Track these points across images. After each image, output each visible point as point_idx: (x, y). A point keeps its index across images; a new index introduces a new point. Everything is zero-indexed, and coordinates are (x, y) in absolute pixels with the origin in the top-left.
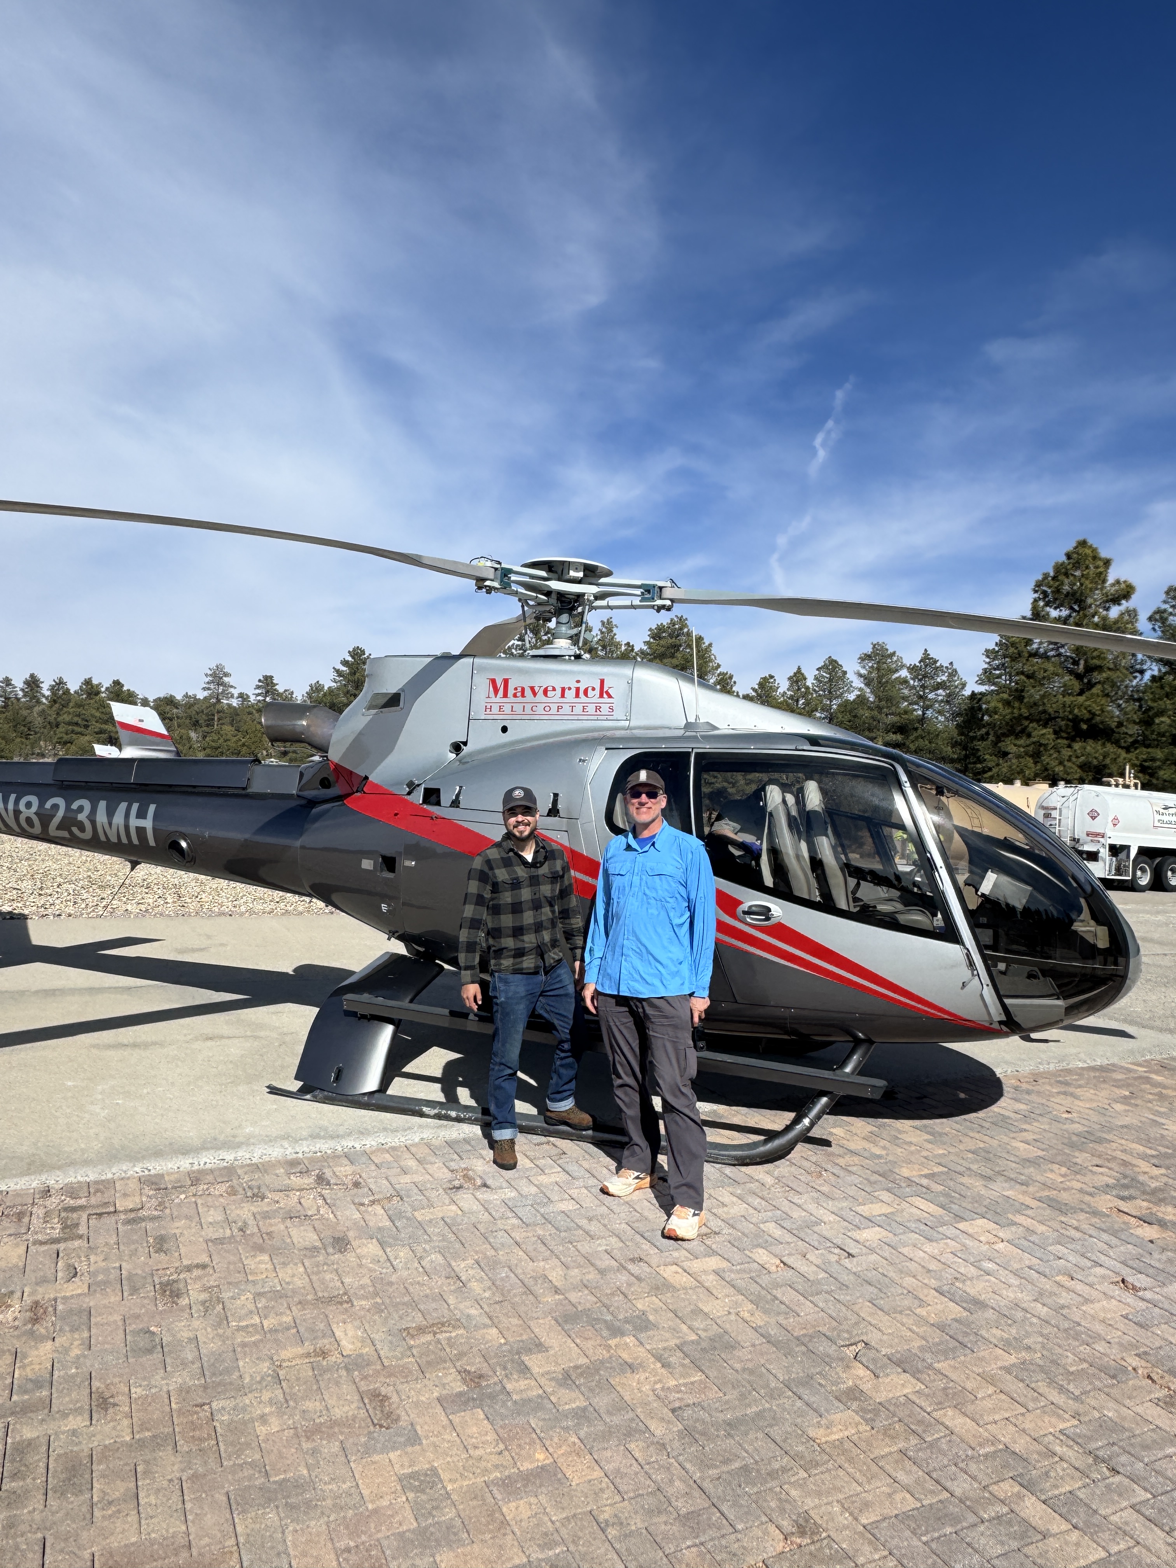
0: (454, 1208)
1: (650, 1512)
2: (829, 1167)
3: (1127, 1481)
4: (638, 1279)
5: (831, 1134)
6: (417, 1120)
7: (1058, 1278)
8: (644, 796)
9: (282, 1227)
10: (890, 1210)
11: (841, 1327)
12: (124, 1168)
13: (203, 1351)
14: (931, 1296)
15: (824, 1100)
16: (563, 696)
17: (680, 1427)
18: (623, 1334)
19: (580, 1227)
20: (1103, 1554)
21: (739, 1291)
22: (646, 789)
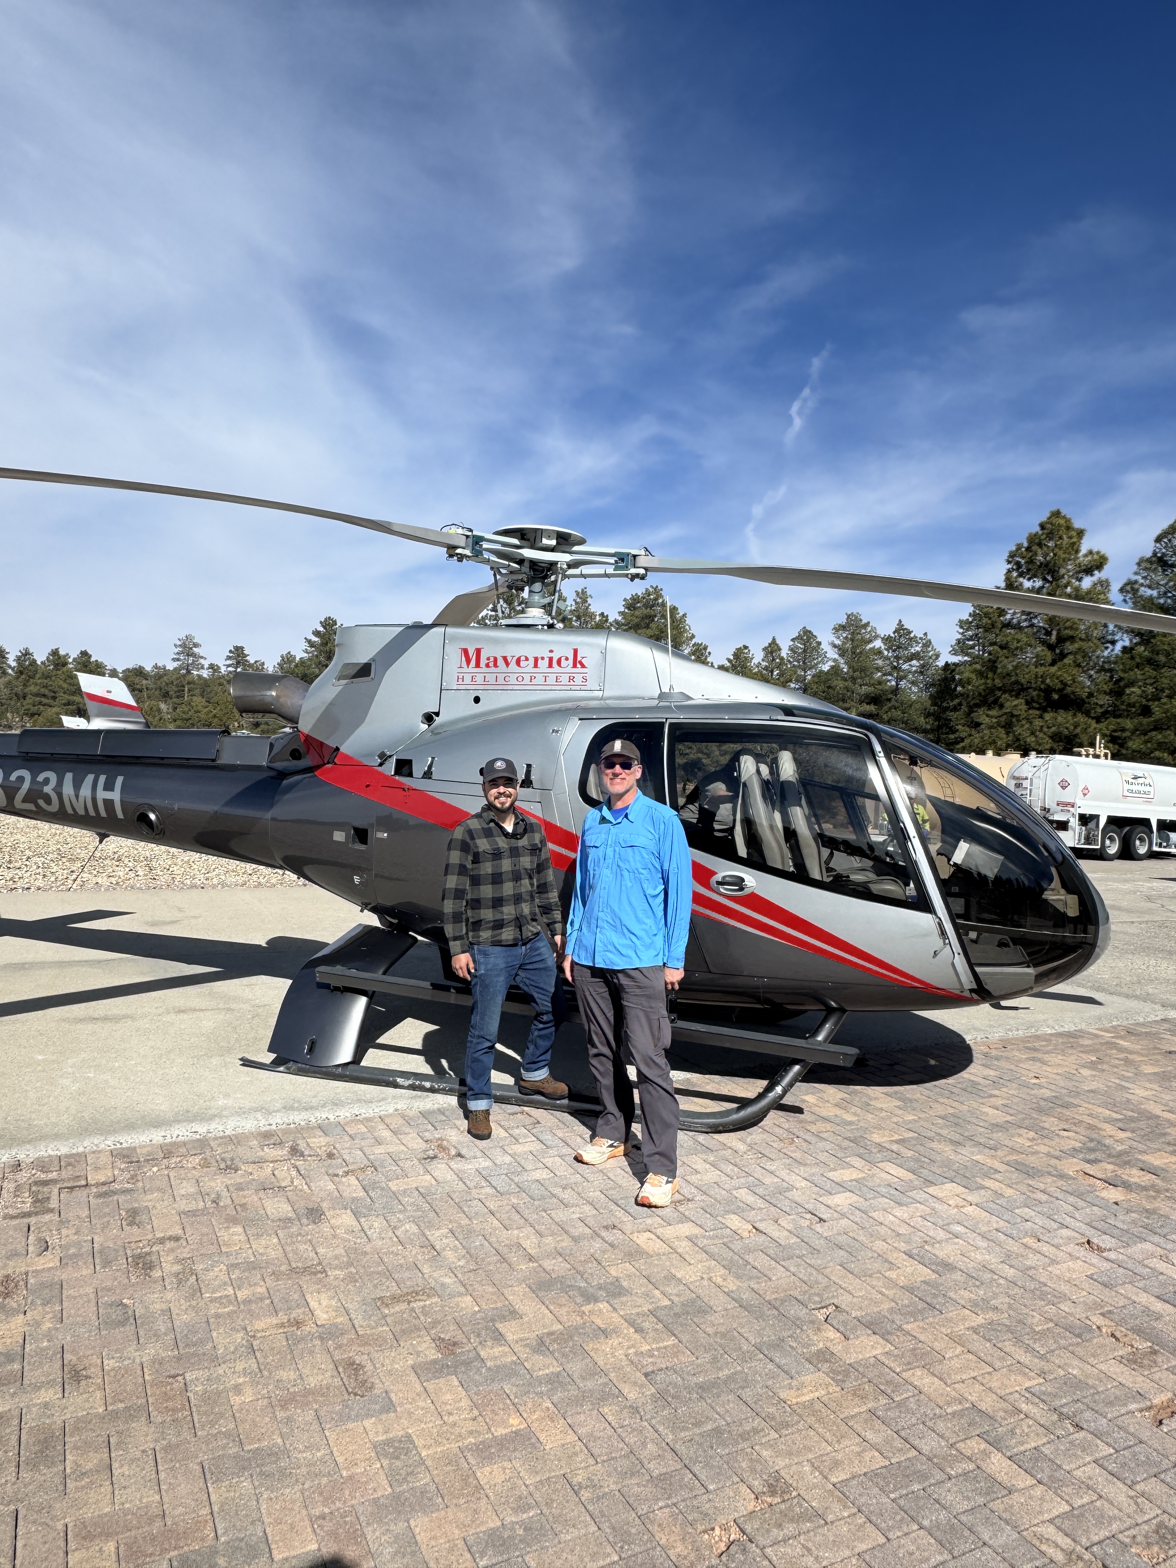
0: (428, 1177)
1: (623, 1475)
2: (801, 1134)
3: (1090, 1437)
4: (612, 1245)
5: (804, 1101)
6: (390, 1090)
7: (1025, 1241)
8: (618, 767)
9: (256, 1199)
10: (861, 1175)
11: (812, 1291)
12: (96, 1142)
13: (177, 1323)
14: (900, 1259)
15: (797, 1068)
16: (536, 666)
17: (653, 1390)
18: (596, 1300)
19: (554, 1196)
20: (1067, 1508)
21: (711, 1256)
22: (621, 760)
